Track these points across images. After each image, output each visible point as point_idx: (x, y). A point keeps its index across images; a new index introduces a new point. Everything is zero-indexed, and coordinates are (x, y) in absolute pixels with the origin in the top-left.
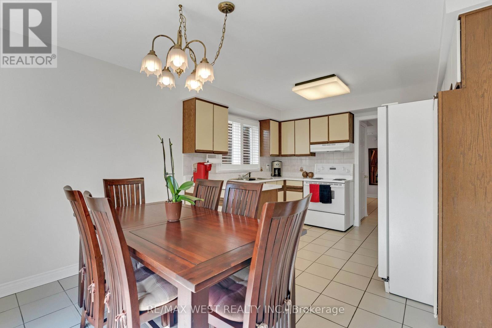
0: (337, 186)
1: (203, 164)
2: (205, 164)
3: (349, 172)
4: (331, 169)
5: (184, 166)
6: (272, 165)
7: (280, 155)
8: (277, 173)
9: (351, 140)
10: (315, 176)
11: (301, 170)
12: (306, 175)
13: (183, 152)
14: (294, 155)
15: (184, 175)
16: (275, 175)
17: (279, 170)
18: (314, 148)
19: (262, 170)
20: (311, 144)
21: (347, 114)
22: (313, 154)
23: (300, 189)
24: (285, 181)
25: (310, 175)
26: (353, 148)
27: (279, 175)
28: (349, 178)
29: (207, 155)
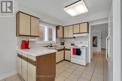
0: (82, 49)
1: (24, 41)
2: (26, 41)
3: (87, 43)
4: (80, 43)
5: (17, 42)
6: (61, 41)
7: (63, 38)
8: (63, 44)
9: (88, 32)
10: (75, 45)
11: (71, 43)
12: (72, 45)
13: (16, 36)
14: (68, 38)
15: (17, 46)
16: (62, 45)
17: (63, 43)
18: (75, 36)
19: (57, 43)
20: (74, 34)
21: (87, 23)
22: (74, 38)
23: (70, 50)
24: (64, 47)
25: (73, 45)
26: (88, 35)
27: (63, 45)
28: (87, 46)
29: (29, 37)
